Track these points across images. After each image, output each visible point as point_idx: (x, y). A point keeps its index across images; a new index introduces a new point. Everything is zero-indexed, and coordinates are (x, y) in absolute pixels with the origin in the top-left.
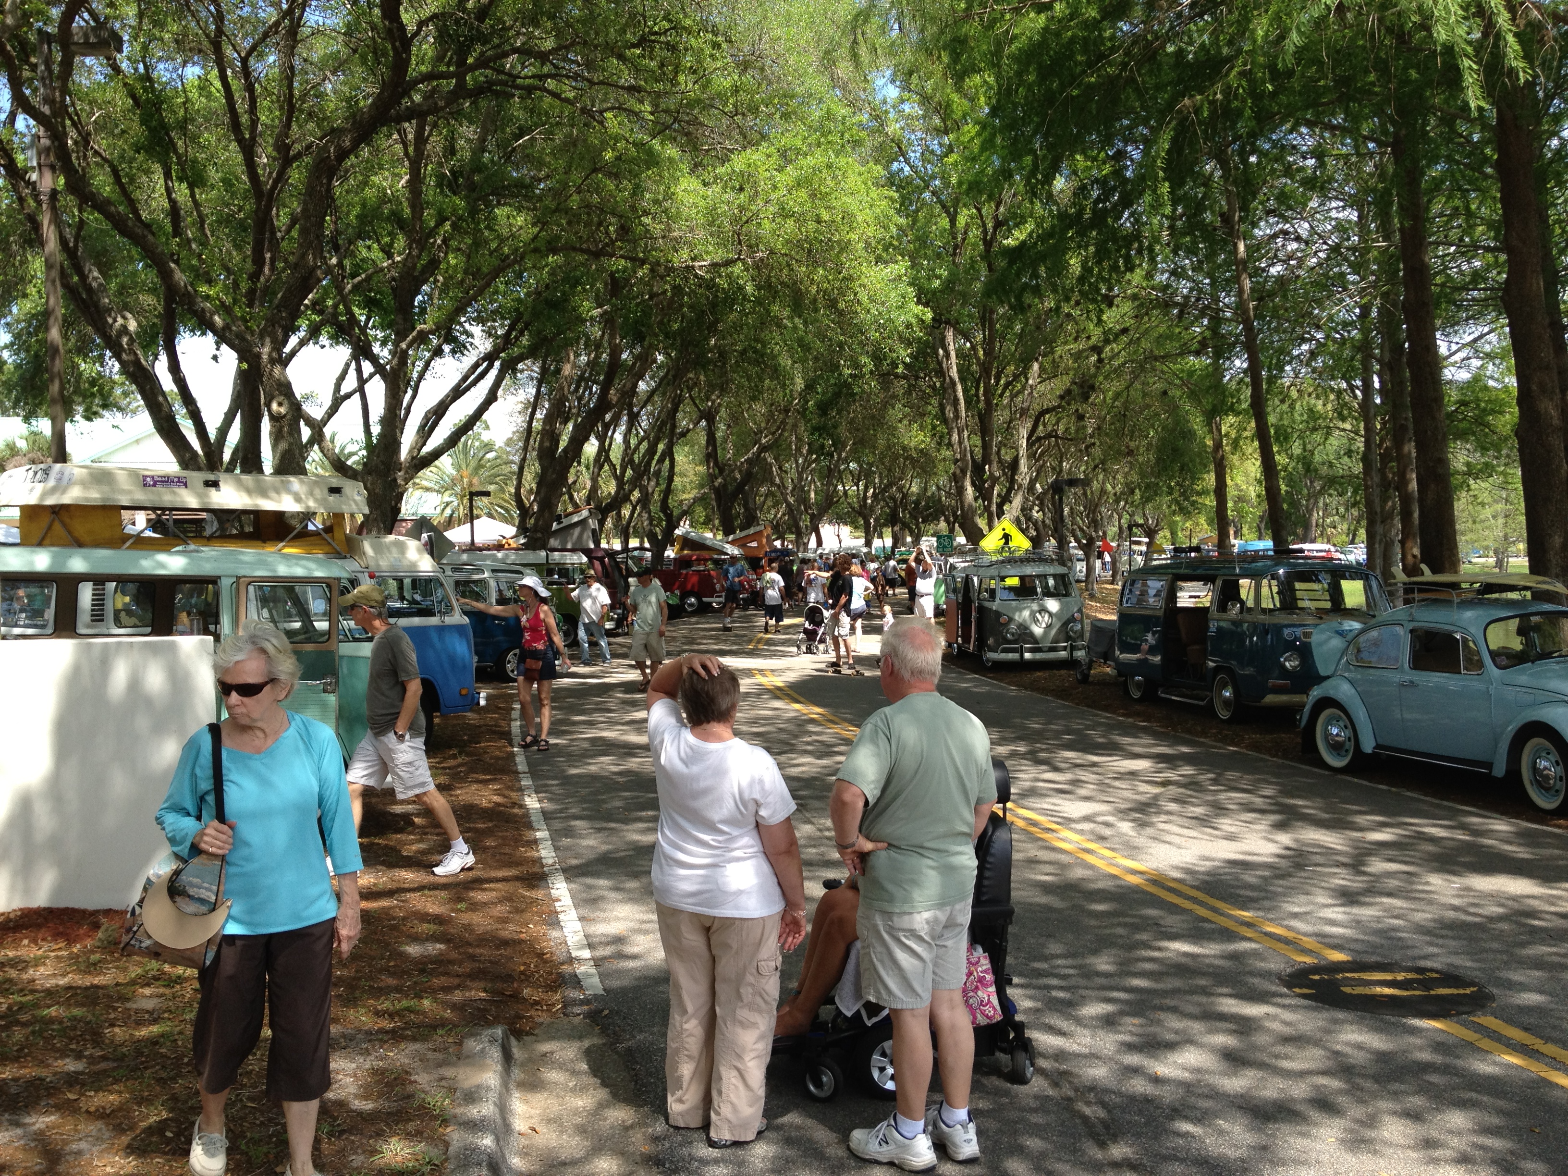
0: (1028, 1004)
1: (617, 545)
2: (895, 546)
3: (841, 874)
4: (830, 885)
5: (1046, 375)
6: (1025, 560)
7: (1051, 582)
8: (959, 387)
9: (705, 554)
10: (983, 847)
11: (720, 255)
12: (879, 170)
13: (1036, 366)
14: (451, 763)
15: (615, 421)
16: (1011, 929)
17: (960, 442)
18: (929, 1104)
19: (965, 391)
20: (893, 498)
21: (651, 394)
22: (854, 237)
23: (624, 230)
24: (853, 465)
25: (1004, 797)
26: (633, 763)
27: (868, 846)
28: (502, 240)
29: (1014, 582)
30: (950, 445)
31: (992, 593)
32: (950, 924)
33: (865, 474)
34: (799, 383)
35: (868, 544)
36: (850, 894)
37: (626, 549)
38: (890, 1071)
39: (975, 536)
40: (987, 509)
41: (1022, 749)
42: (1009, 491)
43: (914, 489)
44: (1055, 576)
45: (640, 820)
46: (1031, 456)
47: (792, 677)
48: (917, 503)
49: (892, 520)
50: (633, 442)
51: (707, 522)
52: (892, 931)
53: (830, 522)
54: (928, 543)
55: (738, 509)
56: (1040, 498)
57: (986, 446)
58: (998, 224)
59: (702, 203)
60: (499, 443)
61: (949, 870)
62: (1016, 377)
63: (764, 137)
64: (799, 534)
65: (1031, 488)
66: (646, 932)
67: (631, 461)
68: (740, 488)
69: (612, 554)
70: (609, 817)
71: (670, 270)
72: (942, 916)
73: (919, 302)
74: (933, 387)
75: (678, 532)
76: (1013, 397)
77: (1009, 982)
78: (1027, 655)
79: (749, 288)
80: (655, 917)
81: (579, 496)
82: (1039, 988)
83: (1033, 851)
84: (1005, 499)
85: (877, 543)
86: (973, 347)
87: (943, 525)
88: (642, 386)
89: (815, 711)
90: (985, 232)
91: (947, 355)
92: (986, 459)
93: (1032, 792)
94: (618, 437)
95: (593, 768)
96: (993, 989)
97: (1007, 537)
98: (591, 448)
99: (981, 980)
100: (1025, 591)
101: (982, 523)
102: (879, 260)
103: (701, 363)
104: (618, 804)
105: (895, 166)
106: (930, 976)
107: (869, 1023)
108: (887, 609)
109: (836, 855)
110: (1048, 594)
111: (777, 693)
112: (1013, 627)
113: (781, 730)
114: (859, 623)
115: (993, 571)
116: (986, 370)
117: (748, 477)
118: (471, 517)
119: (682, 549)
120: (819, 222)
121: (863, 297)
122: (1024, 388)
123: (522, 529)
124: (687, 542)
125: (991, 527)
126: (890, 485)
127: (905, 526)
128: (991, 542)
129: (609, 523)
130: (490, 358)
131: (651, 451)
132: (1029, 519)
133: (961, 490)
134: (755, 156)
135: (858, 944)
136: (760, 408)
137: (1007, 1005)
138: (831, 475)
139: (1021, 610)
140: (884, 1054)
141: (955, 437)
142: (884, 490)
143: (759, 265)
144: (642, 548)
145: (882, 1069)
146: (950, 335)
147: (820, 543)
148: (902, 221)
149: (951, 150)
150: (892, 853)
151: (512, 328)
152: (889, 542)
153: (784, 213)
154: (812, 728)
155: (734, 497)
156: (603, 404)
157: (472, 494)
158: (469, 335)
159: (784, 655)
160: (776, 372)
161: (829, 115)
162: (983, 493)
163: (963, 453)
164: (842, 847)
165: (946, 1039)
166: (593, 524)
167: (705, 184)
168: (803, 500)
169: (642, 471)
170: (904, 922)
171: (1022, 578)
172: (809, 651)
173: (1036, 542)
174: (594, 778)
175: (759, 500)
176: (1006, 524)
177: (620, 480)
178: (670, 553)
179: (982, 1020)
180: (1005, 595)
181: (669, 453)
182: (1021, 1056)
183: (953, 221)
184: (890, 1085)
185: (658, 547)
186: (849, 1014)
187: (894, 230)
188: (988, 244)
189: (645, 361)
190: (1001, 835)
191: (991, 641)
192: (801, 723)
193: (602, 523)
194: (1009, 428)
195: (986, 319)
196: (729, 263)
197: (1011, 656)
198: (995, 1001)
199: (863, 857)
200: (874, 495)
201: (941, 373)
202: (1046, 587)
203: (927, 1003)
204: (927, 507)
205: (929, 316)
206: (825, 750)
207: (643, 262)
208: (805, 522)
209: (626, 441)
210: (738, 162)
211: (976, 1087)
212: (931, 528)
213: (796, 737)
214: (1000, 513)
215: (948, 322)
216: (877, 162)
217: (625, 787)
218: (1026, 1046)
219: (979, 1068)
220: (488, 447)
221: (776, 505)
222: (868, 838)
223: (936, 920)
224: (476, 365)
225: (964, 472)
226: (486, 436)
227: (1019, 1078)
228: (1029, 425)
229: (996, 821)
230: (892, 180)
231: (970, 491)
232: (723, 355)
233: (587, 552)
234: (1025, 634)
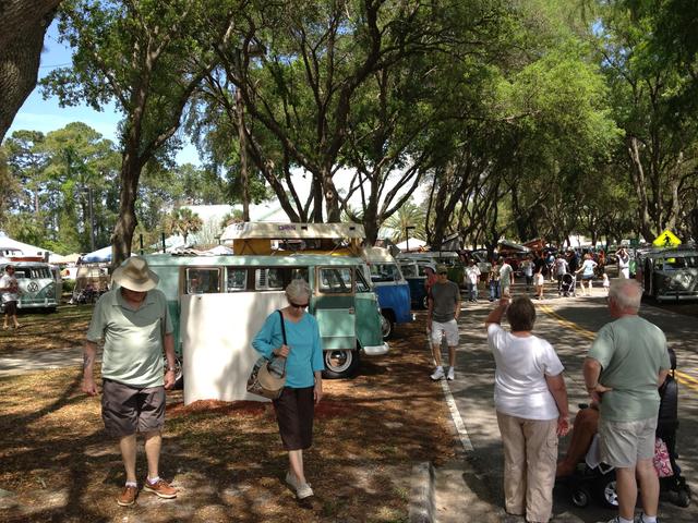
0: (686, 468)
1: (471, 248)
2: (608, 244)
3: (589, 402)
5: (686, 158)
6: (676, 250)
7: (693, 261)
8: (640, 166)
9: (513, 251)
11: (520, 113)
12: (596, 67)
13: (681, 154)
14: (401, 345)
15: (470, 192)
16: (678, 431)
17: (642, 193)
19: (643, 169)
20: (606, 222)
21: (486, 179)
22: (585, 98)
23: (473, 107)
24: (585, 207)
26: (482, 347)
27: (603, 389)
29: (673, 260)
30: (636, 194)
31: (661, 266)
32: (646, 428)
33: (592, 211)
34: (558, 170)
35: (594, 244)
37: (475, 250)
38: (615, 496)
39: (650, 239)
40: (657, 225)
41: (679, 343)
42: (668, 216)
43: (617, 217)
44: (695, 257)
45: (486, 372)
46: (680, 198)
47: (556, 308)
48: (619, 224)
49: (606, 232)
50: (478, 201)
51: (513, 237)
53: (574, 234)
54: (626, 242)
55: (528, 230)
56: (685, 219)
57: (655, 195)
58: (658, 87)
59: (510, 92)
60: (418, 205)
61: (645, 402)
62: (670, 160)
63: (540, 58)
64: (559, 241)
65: (680, 214)
66: (491, 424)
67: (477, 210)
68: (529, 220)
69: (469, 252)
70: (472, 371)
71: (495, 122)
72: (642, 424)
73: (619, 127)
74: (626, 168)
75: (500, 241)
76: (670, 169)
77: (677, 458)
78: (680, 297)
79: (533, 127)
80: (496, 417)
81: (454, 227)
82: (692, 461)
83: (686, 394)
84: (666, 220)
85: (598, 243)
86: (647, 147)
87: (633, 234)
88: (482, 176)
89: (569, 324)
90: (652, 91)
91: (633, 151)
92: (656, 200)
93: (685, 364)
94: (471, 200)
95: (463, 349)
96: (668, 460)
97: (667, 238)
98: (459, 205)
99: (662, 455)
100: (679, 264)
101: (654, 232)
102: (597, 108)
103: (509, 164)
104: (475, 365)
105: (604, 64)
107: (604, 473)
108: (605, 275)
109: (585, 393)
110: (691, 266)
111: (550, 315)
112: (672, 282)
113: (553, 333)
114: (590, 283)
115: (661, 256)
116: (654, 158)
117: (533, 214)
118: (407, 238)
119: (502, 249)
120: (567, 93)
121: (590, 127)
122: (675, 165)
123: (429, 242)
124: (503, 246)
125: (659, 234)
126: (605, 215)
127: (613, 235)
128: (659, 241)
129: (467, 239)
130: (414, 168)
131: (487, 205)
132: (679, 229)
133: (642, 216)
134: (537, 66)
136: (538, 182)
137: (676, 468)
138: (575, 211)
139: (675, 275)
140: (611, 488)
141: (639, 190)
142: (601, 219)
143: (538, 116)
144: (482, 249)
145: (611, 495)
146: (635, 142)
147: (569, 244)
148: (609, 90)
149: (631, 55)
150: (616, 393)
151: (424, 154)
152: (604, 243)
153: (550, 91)
154: (567, 332)
155: (526, 225)
156: (464, 185)
157: (407, 228)
158: (405, 159)
159: (552, 297)
160: (545, 166)
161: (571, 44)
162: (654, 217)
163: (643, 198)
164: (589, 389)
165: (645, 482)
166: (460, 239)
167: (512, 82)
168: (561, 223)
169: (482, 215)
170: (623, 426)
171: (677, 259)
172: (565, 295)
173: (684, 241)
174: (465, 353)
175: (539, 225)
176: (667, 232)
177: (472, 219)
178: (496, 251)
179: (663, 475)
180: (667, 267)
181: (495, 206)
182: (684, 494)
183: (634, 87)
184: (615, 503)
185: (490, 249)
186: (592, 468)
187: (605, 94)
188: (653, 97)
189: (483, 165)
190: (671, 386)
191: (661, 290)
192: (563, 330)
193: (464, 239)
194: (667, 184)
195: (654, 132)
196: (523, 116)
197: (671, 297)
198: (669, 465)
199: (601, 394)
200: (597, 221)
201: (630, 159)
202: (690, 263)
203: (634, 463)
204: (624, 225)
205: (624, 133)
206: (575, 343)
207: (483, 120)
208: (561, 234)
209: (475, 201)
210: (527, 70)
212: (627, 235)
213: (560, 336)
214: (664, 227)
215: (633, 136)
216: (595, 62)
217: (479, 357)
218: (687, 489)
220: (413, 207)
221: (547, 227)
223: (639, 426)
224: (409, 171)
225: (644, 208)
226: (412, 202)
227: (684, 505)
228: (678, 183)
229: (670, 379)
230: (604, 71)
231: (647, 216)
232: (520, 159)
233: (458, 252)
234: (678, 285)
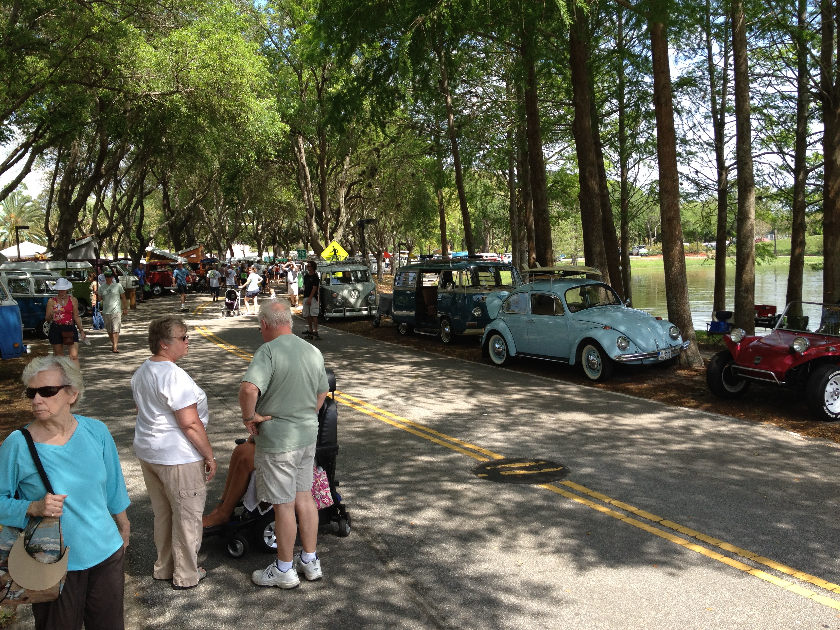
0: (348, 495)
1: (110, 257)
2: (275, 256)
4: (239, 442)
5: (353, 164)
6: (346, 263)
7: (359, 275)
8: (307, 169)
9: (165, 262)
10: (322, 416)
11: (167, 89)
12: (256, 45)
13: (348, 159)
14: (10, 387)
15: (106, 184)
16: (338, 457)
17: (309, 199)
18: (295, 553)
19: (310, 172)
20: (273, 230)
21: (129, 169)
22: (244, 81)
23: (106, 72)
24: (250, 211)
25: (333, 389)
26: (123, 382)
27: (260, 419)
28: (30, 75)
29: (340, 275)
30: (304, 201)
31: (328, 281)
32: (305, 457)
33: (257, 216)
34: (217, 164)
35: (260, 255)
36: (250, 446)
37: (116, 259)
39: (319, 250)
40: (325, 236)
41: (345, 363)
42: (336, 225)
43: (285, 225)
44: (361, 271)
45: (129, 414)
46: (347, 207)
47: (217, 330)
48: (287, 232)
49: (273, 242)
50: (118, 197)
51: (165, 244)
52: (275, 463)
53: (238, 243)
54: (293, 254)
55: (184, 236)
56: (352, 229)
57: (323, 201)
58: (325, 80)
59: (154, 59)
60: (34, 197)
61: (303, 428)
62: (338, 164)
63: (189, 23)
64: (220, 250)
65: (348, 225)
66: (135, 477)
67: (117, 208)
68: (184, 224)
70: (110, 413)
71: (135, 96)
72: (301, 453)
73: (282, 121)
74: (293, 169)
75: (149, 249)
76: (337, 174)
77: (337, 484)
78: (348, 314)
79: (184, 109)
81: (86, 229)
82: (353, 486)
83: (351, 416)
84: (334, 230)
85: (265, 255)
86: (314, 148)
87: (301, 245)
88: (122, 164)
89: (231, 348)
90: (318, 84)
91: (300, 151)
92: (323, 208)
93: (348, 385)
94: (109, 194)
95: (99, 386)
96: (328, 489)
98: (92, 200)
99: (322, 485)
100: (345, 279)
101: (322, 244)
102: (259, 95)
103: (158, 152)
104: (116, 406)
105: (266, 44)
106: (295, 485)
107: (262, 514)
108: (272, 291)
110: (357, 281)
111: (210, 339)
112: (339, 298)
113: (212, 359)
114: (256, 299)
115: (328, 269)
116: (321, 159)
117: (189, 218)
118: (17, 242)
119: (150, 259)
120: (224, 72)
121: (251, 116)
122: (342, 170)
123: (50, 249)
124: (153, 255)
125: (327, 246)
126: (271, 222)
127: (280, 245)
128: (327, 254)
129: (105, 244)
130: (26, 146)
131: (129, 202)
132: (347, 241)
133: (310, 225)
134: (185, 32)
135: (255, 472)
136: (194, 179)
137: (336, 497)
138: (237, 216)
139: (343, 290)
140: (271, 529)
141: (306, 196)
142: (268, 226)
143: (190, 95)
144: (126, 259)
145: (270, 537)
146: (301, 140)
147: (232, 255)
148: (271, 75)
149: (297, 37)
150: (273, 421)
151: (39, 128)
152: (272, 254)
153: (205, 66)
154: (228, 357)
155: (181, 229)
156: (97, 175)
157: (18, 228)
158: (11, 131)
159: (213, 317)
160: (203, 159)
161: (227, 13)
162: (322, 228)
163: (310, 205)
164: (246, 420)
166: (95, 245)
167: (155, 48)
168: (222, 230)
169: (124, 214)
171: (344, 273)
173: (351, 253)
174: (101, 392)
175: (196, 231)
177: (111, 219)
178: (143, 261)
179: (323, 506)
180: (335, 282)
181: (140, 203)
182: (344, 522)
183: (300, 77)
184: (274, 545)
185: (136, 258)
186: (251, 510)
187: (266, 79)
188: (320, 91)
189: (123, 151)
190: (332, 408)
191: (328, 307)
192: (223, 355)
193: (100, 244)
194: (335, 192)
195: (320, 133)
196: (172, 93)
197: (338, 314)
198: (329, 495)
199: (258, 425)
200: (263, 228)
201: (297, 160)
202: (356, 277)
203: (293, 500)
204: (292, 235)
205: (288, 129)
206: (238, 369)
207: (119, 91)
208: (223, 243)
209: (114, 197)
210: (175, 36)
211: (320, 541)
212: (295, 246)
213: (220, 362)
214: (332, 238)
215: (299, 133)
216: (256, 41)
217: (120, 396)
218: (346, 517)
219: (322, 530)
220: (27, 200)
221: (206, 233)
222: (261, 414)
223: (298, 455)
224: (17, 151)
225: (311, 216)
226: (25, 193)
227: (343, 534)
228: (346, 190)
229: (329, 401)
230: (265, 52)
231: (315, 227)
232: (170, 147)
233: (91, 261)
234: (345, 302)
